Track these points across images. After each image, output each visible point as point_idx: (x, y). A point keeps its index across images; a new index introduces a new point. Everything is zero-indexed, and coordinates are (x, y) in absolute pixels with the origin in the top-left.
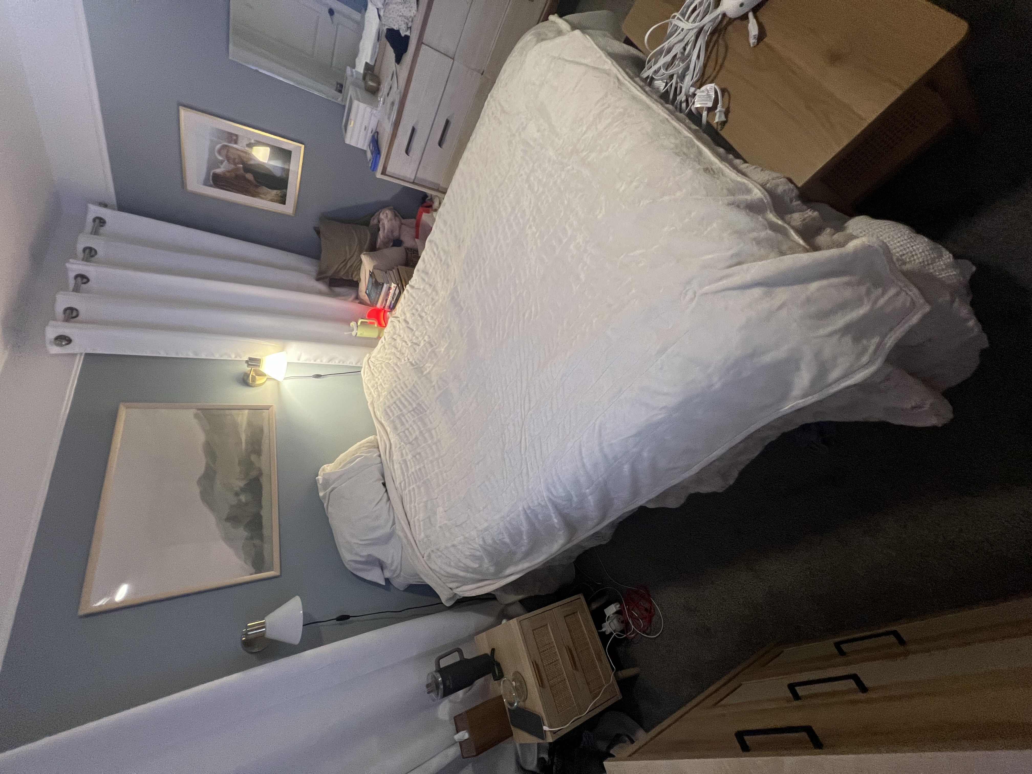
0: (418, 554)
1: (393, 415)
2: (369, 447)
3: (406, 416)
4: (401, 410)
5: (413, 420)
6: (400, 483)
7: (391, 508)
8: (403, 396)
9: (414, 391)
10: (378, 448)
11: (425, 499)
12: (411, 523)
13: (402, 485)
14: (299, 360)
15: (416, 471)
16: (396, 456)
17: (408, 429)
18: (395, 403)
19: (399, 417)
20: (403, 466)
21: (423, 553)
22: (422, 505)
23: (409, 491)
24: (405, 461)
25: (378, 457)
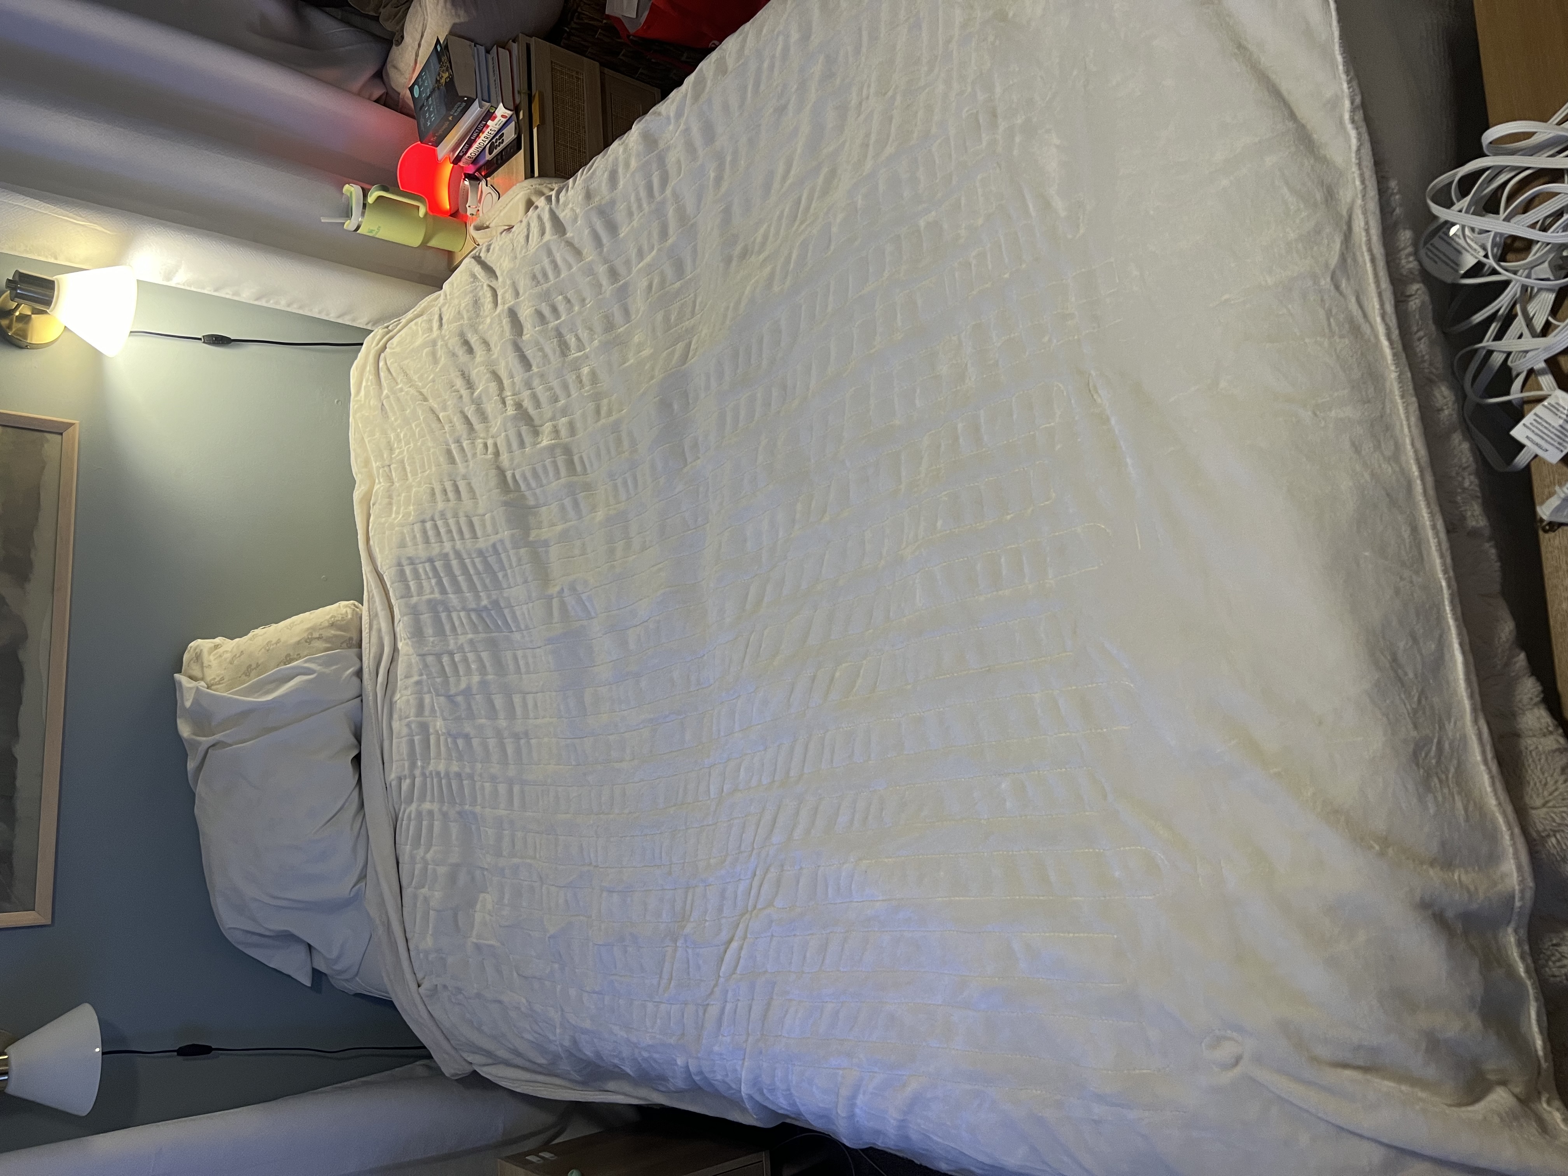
0: (409, 976)
1: (420, 591)
2: (334, 643)
3: (454, 615)
4: (443, 591)
5: (470, 636)
6: (400, 779)
7: (363, 835)
8: (458, 555)
9: (492, 560)
10: (360, 646)
11: (454, 859)
12: (407, 892)
13: (405, 785)
14: (169, 279)
15: (447, 774)
16: (403, 698)
17: (451, 654)
18: (431, 560)
19: (433, 606)
20: (417, 738)
21: (420, 976)
22: (442, 870)
23: (419, 814)
24: (424, 728)
25: (355, 680)
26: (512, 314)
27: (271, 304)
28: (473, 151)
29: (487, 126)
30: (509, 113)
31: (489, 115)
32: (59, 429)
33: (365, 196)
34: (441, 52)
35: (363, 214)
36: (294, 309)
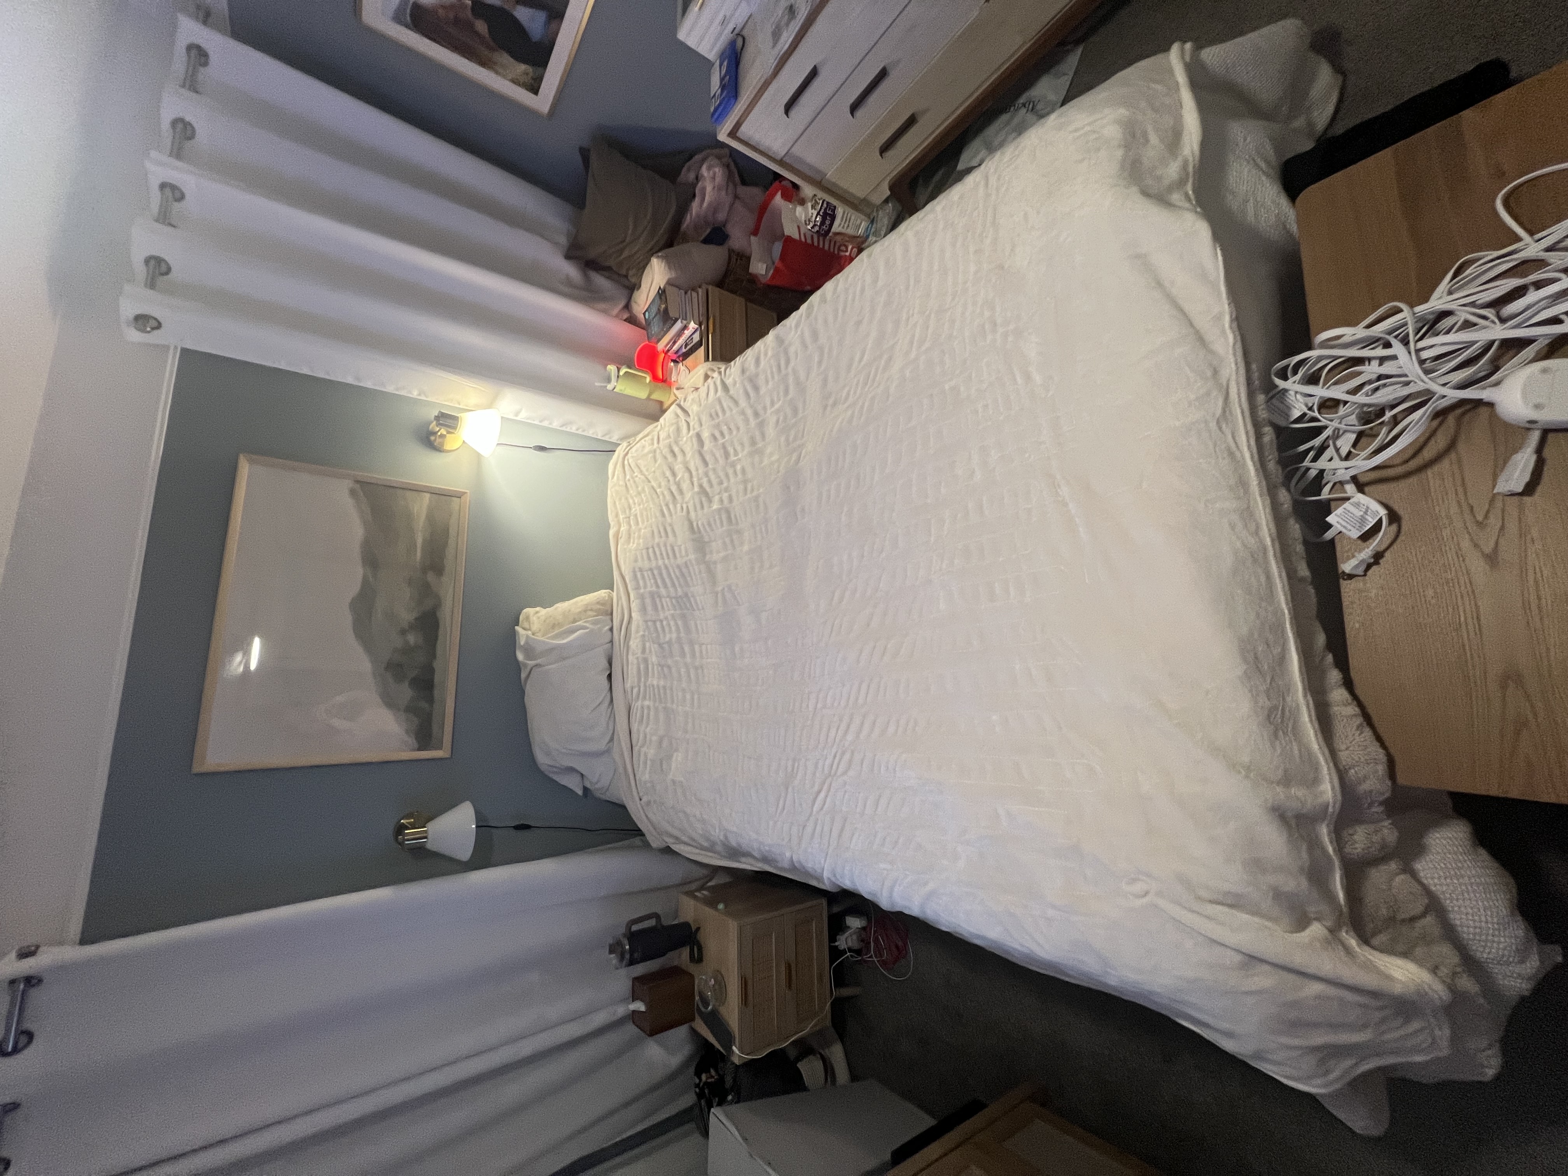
0: (635, 794)
1: (645, 587)
2: (599, 612)
3: (663, 600)
4: (658, 586)
5: (672, 612)
6: (632, 688)
7: (612, 715)
8: (666, 567)
9: (684, 570)
10: (612, 614)
11: (661, 732)
12: (636, 749)
13: (635, 691)
14: (516, 415)
15: (658, 686)
16: (634, 644)
17: (661, 621)
18: (651, 570)
19: (652, 595)
20: (642, 666)
21: (641, 794)
22: (654, 738)
23: (642, 707)
24: (646, 661)
25: (610, 633)
26: (698, 436)
27: (568, 430)
28: (675, 348)
29: (683, 333)
30: (697, 326)
31: (685, 327)
32: (459, 495)
33: (619, 371)
34: (662, 294)
35: (617, 381)
36: (580, 432)
